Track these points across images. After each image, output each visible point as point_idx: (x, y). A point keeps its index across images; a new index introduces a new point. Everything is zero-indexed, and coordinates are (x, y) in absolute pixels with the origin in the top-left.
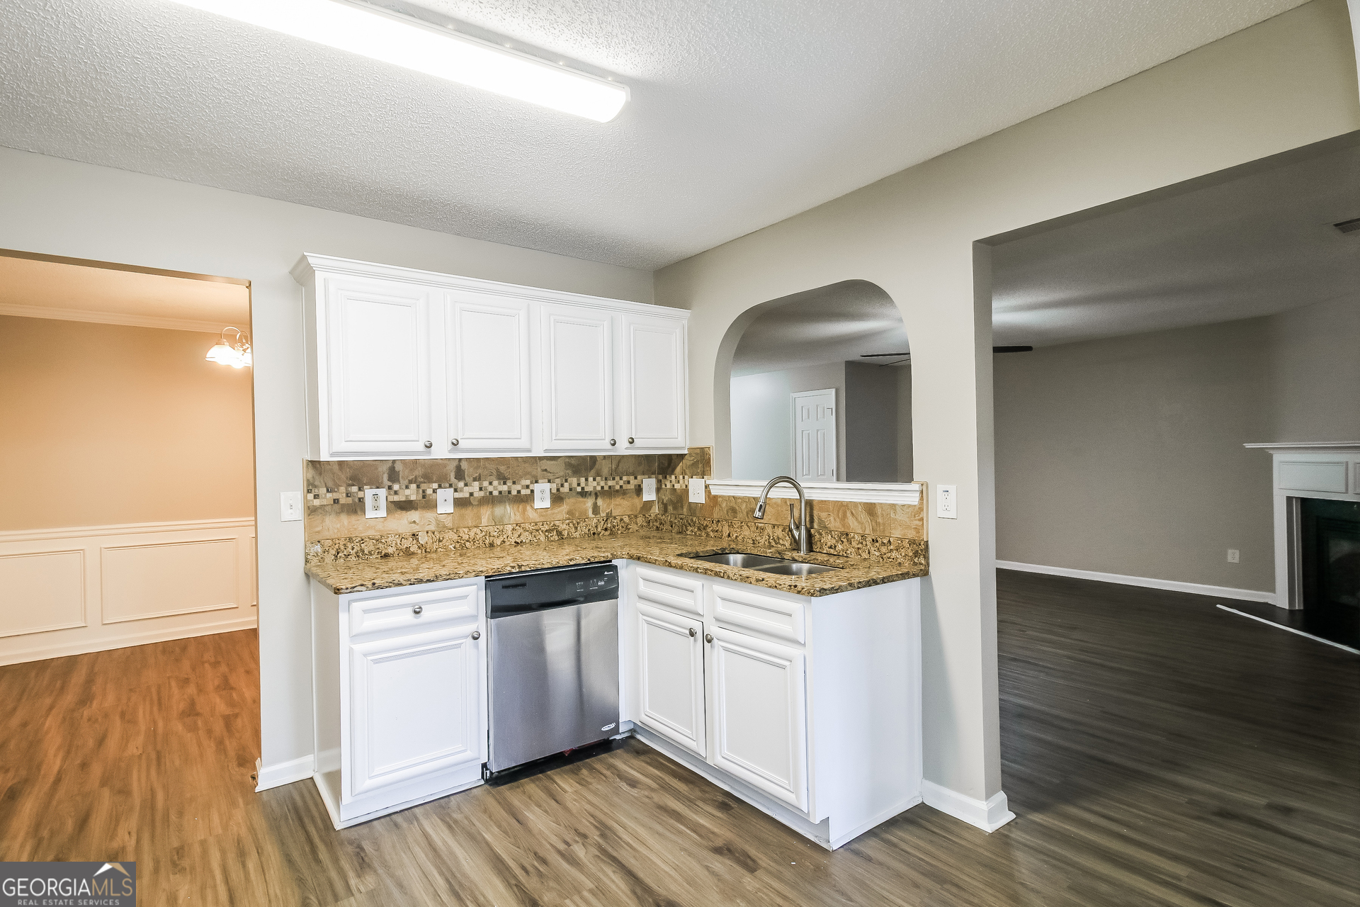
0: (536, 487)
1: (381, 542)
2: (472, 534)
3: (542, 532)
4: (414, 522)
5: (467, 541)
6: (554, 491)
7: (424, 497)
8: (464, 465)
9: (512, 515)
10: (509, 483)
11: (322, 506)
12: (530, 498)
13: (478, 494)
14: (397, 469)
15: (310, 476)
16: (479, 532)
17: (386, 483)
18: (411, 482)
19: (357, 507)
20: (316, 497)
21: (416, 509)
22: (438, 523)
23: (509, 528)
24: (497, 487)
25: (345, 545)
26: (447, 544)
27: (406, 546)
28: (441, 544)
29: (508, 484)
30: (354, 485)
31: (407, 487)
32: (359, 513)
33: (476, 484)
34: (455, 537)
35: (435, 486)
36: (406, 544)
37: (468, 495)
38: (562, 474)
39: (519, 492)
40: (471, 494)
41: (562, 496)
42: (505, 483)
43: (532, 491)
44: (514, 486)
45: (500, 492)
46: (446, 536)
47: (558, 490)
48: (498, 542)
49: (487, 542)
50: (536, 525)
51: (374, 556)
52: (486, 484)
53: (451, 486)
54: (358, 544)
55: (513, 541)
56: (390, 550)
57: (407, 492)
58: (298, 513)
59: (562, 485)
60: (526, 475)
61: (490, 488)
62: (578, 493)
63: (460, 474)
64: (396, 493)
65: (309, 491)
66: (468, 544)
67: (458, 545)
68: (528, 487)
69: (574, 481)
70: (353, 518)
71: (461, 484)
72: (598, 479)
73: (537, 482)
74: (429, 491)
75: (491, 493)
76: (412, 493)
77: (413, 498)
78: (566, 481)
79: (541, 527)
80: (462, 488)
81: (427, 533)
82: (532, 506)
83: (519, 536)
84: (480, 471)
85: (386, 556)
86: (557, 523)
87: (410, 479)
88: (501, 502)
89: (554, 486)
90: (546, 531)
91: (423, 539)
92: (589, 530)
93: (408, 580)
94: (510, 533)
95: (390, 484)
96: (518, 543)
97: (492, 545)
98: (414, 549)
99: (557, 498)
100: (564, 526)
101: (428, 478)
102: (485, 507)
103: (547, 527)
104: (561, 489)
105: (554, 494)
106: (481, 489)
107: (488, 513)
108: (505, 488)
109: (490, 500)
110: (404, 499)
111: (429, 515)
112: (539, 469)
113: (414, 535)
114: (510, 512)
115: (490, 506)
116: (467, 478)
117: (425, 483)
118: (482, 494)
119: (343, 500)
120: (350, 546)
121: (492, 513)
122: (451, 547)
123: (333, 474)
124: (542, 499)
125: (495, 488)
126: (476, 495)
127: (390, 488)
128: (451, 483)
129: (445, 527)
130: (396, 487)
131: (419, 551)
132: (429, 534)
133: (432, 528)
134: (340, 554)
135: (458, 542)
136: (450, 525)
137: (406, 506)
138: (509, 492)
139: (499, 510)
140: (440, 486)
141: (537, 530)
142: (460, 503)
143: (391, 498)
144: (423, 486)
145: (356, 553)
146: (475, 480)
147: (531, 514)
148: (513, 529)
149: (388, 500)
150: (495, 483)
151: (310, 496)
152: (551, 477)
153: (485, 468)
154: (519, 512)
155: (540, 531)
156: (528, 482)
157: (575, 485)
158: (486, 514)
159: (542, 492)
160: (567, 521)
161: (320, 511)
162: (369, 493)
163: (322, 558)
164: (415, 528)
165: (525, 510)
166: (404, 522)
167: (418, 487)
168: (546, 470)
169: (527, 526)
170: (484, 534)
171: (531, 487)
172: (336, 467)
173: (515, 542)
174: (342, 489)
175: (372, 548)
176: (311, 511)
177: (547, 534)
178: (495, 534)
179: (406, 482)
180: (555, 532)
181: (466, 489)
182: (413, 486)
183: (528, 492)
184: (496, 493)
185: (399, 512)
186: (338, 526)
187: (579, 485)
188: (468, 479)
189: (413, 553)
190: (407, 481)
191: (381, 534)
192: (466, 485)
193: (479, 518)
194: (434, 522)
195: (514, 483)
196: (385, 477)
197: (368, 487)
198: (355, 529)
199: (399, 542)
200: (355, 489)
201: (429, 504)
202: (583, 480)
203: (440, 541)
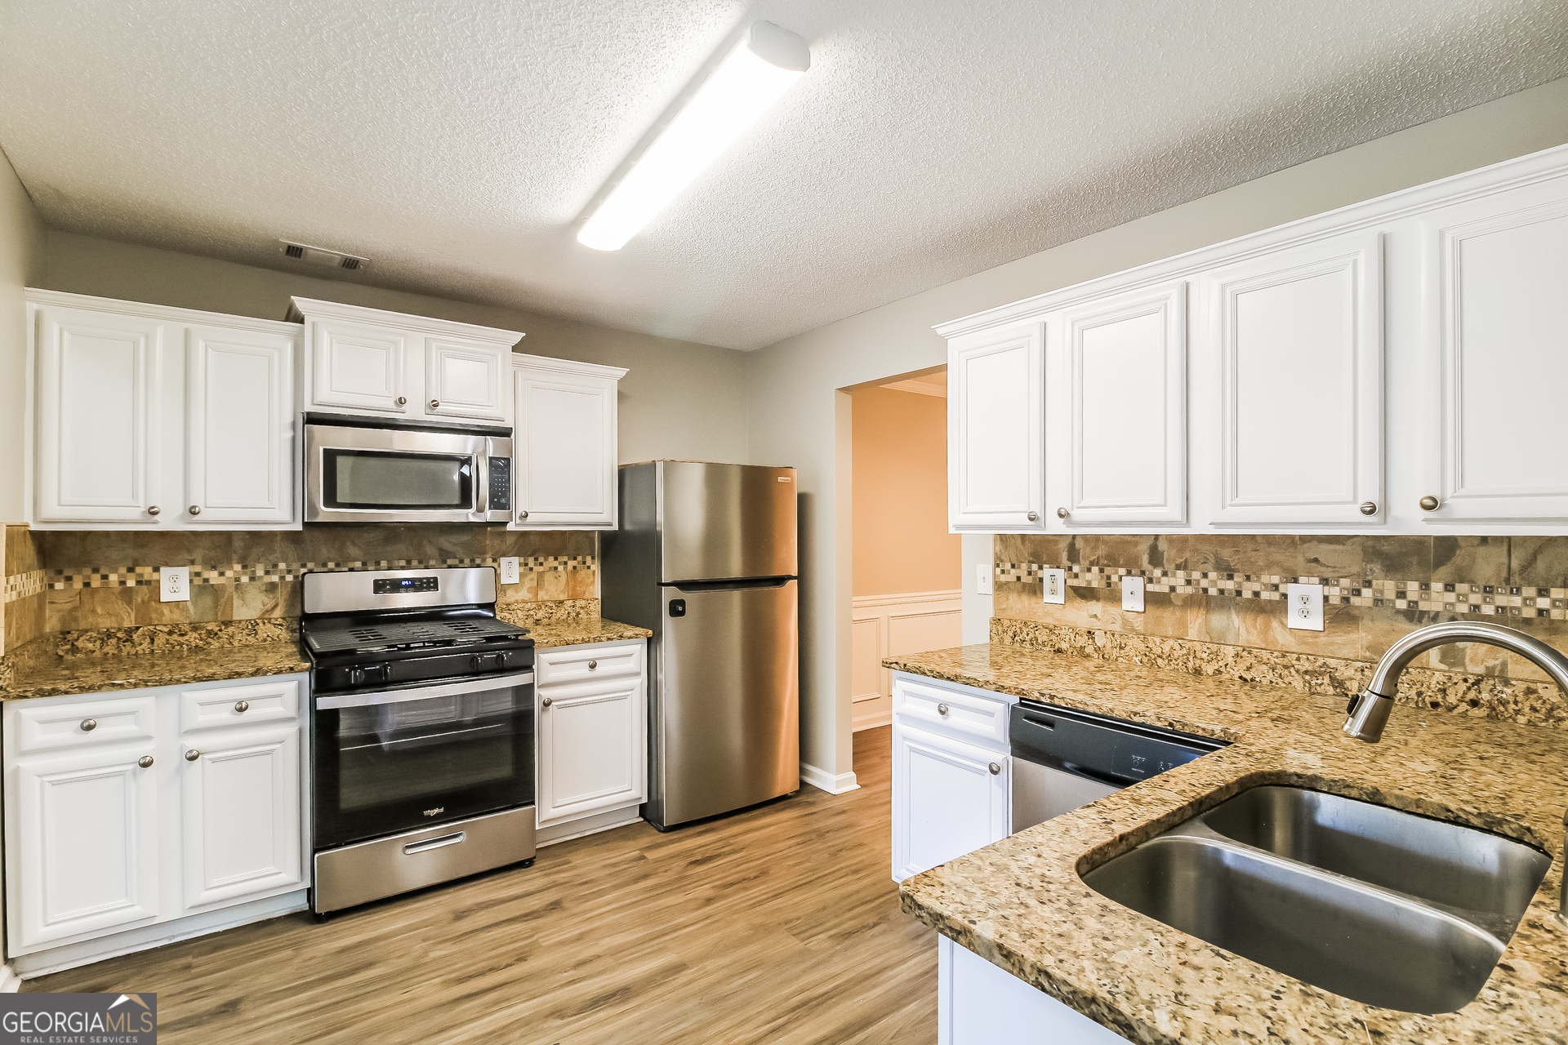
0: (1291, 589)
1: (1055, 633)
2: (1167, 649)
3: (1297, 671)
4: (1095, 616)
5: (1159, 657)
6: (1335, 600)
7: (1109, 585)
8: (1163, 546)
9: (1243, 631)
10: (1238, 578)
11: (1007, 583)
12: (1280, 607)
13: (1183, 590)
14: (1077, 546)
15: (998, 549)
16: (1177, 647)
17: (1065, 562)
18: (1092, 564)
19: (1035, 588)
20: (1003, 572)
21: (1098, 600)
22: (1126, 623)
23: (1230, 651)
24: (1215, 583)
25: (1020, 628)
26: (1131, 654)
27: (1080, 644)
28: (1122, 652)
29: (1236, 579)
30: (1034, 563)
31: (1089, 570)
32: (1039, 596)
33: (1181, 574)
34: (1142, 647)
35: (1122, 571)
36: (1082, 641)
37: (1167, 590)
38: (1355, 569)
39: (1256, 594)
40: (1173, 589)
41: (1356, 612)
42: (1230, 577)
43: (1285, 596)
44: (1247, 585)
45: (1222, 592)
46: (1130, 643)
47: (1346, 600)
48: (1209, 669)
49: (1190, 665)
50: (1284, 656)
51: (1047, 649)
52: (1196, 575)
53: (1143, 573)
54: (1032, 630)
55: (1237, 675)
56: (1064, 646)
57: (1088, 576)
58: (988, 587)
59: (1358, 593)
60: (1270, 566)
61: (1204, 583)
62: (1398, 612)
63: (1156, 558)
64: (1076, 576)
65: (998, 566)
66: (1159, 661)
67: (1145, 660)
68: (1276, 587)
69: (1389, 587)
70: (1034, 600)
71: (1157, 573)
72: (1462, 588)
73: (1296, 581)
74: (1115, 578)
75: (1205, 590)
76: (1093, 579)
77: (1095, 585)
78: (1368, 584)
79: (1294, 662)
80: (1160, 579)
81: (1106, 633)
82: (1282, 623)
83: (1249, 669)
84: (1187, 555)
85: (1059, 651)
86: (1332, 662)
87: (1092, 559)
88: (1223, 607)
89: (1335, 593)
90: (1306, 672)
91: (1100, 640)
92: (1419, 694)
93: (932, 671)
94: (1230, 660)
95: (1069, 564)
96: (1245, 680)
97: (1198, 672)
98: (1089, 650)
99: (1340, 615)
100: (1350, 672)
101: (1114, 562)
102: (1195, 611)
103: (1307, 666)
104: (1355, 600)
105: (1334, 607)
106: (1189, 582)
107: (1200, 620)
108: (1230, 585)
109: (1202, 601)
110: (1084, 585)
111: (1112, 609)
112: (1301, 559)
113: (1089, 632)
114: (1239, 627)
115: (1202, 611)
116: (1166, 565)
117: (1109, 566)
118: (1190, 590)
119: (1026, 579)
120: (1025, 630)
121: (1207, 621)
122: (1136, 659)
123: (1017, 548)
124: (1305, 614)
125: (1214, 583)
126: (1179, 590)
127: (1070, 569)
128: (1142, 569)
129: (1133, 630)
130: (1076, 569)
131: (1096, 655)
132: (1108, 635)
133: (1117, 627)
134: (1016, 638)
135: (1146, 655)
136: (1141, 628)
137: (1085, 594)
138: (1239, 593)
139: (1218, 620)
140: (1129, 573)
141: (1286, 667)
142: (1151, 599)
143: (1071, 582)
144: (1108, 571)
145: (1031, 640)
146: (1178, 567)
147: (1282, 638)
148: (1237, 655)
149: (1068, 584)
150: (1213, 575)
151: (998, 570)
152: (1328, 574)
153: (1196, 550)
154: (1255, 628)
155: (1292, 670)
156: (1275, 579)
157: (1390, 594)
158: (1195, 623)
159: (1305, 600)
160: (1359, 664)
161: (1005, 587)
162: (1047, 572)
163: (1002, 638)
164: (1094, 625)
165: (1267, 627)
166: (1083, 614)
167: (1102, 571)
168: (1316, 560)
169: (1265, 655)
170: (1185, 651)
171: (1282, 589)
172: (1019, 540)
173: (1241, 677)
174: (1024, 566)
175: (1045, 638)
176: (999, 587)
177: (1307, 677)
178: (1204, 656)
179: (1086, 564)
180: (1327, 680)
181: (1164, 579)
182: (1095, 569)
183: (1276, 596)
184: (1213, 592)
185: (1079, 600)
186: (1020, 605)
187: (1401, 595)
188: (1170, 567)
189: (1088, 656)
190: (1088, 562)
191: (1055, 623)
192: (1165, 574)
193: (1183, 624)
194: (1119, 621)
195: (1248, 578)
196: (1065, 555)
197: (1048, 566)
198: (1035, 613)
199: (1073, 638)
200: (1035, 567)
201: (1114, 597)
202: (1413, 587)
203: (1121, 648)
